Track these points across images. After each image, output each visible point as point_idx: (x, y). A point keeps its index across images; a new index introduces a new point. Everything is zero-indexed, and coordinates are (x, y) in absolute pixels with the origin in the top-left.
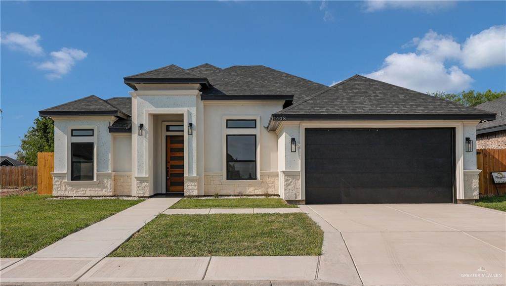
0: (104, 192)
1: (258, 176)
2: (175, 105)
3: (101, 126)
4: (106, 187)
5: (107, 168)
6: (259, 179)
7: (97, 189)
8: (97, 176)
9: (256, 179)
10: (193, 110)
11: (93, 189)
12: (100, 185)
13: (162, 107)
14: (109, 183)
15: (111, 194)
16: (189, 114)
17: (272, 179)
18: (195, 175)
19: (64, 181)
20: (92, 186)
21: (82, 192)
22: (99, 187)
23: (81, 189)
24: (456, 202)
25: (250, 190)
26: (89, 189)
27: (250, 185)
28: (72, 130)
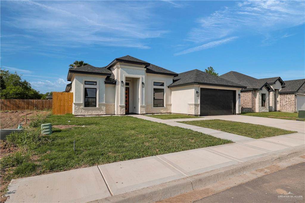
0: (102, 113)
1: (165, 105)
2: (136, 74)
3: (100, 80)
4: (102, 110)
5: (103, 102)
6: (165, 107)
7: (98, 111)
8: (99, 105)
9: (163, 107)
10: (144, 77)
11: (96, 111)
12: (100, 109)
13: (131, 74)
14: (104, 108)
15: (105, 114)
16: (142, 78)
17: (169, 107)
18: (144, 105)
19: (80, 107)
20: (95, 110)
21: (90, 113)
22: (99, 110)
23: (90, 111)
24: (236, 114)
25: (162, 111)
26: (94, 111)
27: (162, 109)
28: (85, 81)
